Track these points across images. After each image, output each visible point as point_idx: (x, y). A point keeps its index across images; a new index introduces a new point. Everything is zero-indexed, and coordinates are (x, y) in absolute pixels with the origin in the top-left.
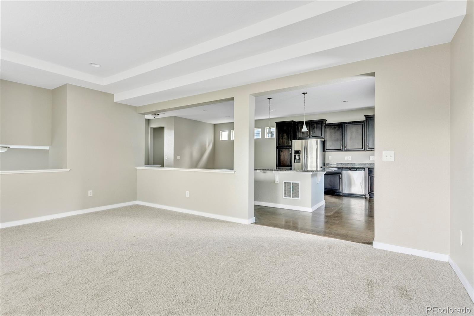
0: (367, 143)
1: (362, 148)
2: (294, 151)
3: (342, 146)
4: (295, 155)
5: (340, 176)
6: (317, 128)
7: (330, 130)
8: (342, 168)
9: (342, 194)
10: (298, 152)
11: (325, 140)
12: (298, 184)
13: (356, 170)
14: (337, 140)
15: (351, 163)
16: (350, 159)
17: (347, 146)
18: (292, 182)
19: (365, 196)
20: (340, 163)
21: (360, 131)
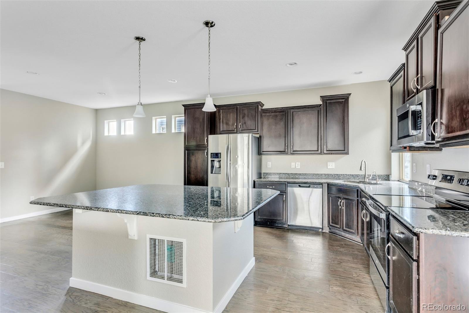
0: (325, 142)
1: (317, 150)
2: (211, 154)
3: (288, 146)
4: (213, 161)
5: (284, 196)
6: (248, 116)
7: (268, 119)
8: (287, 183)
9: (287, 227)
10: (217, 155)
11: (260, 137)
12: (181, 243)
13: (309, 187)
14: (280, 136)
15: (300, 173)
16: (299, 167)
17: (294, 146)
18: (166, 238)
19: (323, 229)
20: (284, 174)
21: (314, 122)
